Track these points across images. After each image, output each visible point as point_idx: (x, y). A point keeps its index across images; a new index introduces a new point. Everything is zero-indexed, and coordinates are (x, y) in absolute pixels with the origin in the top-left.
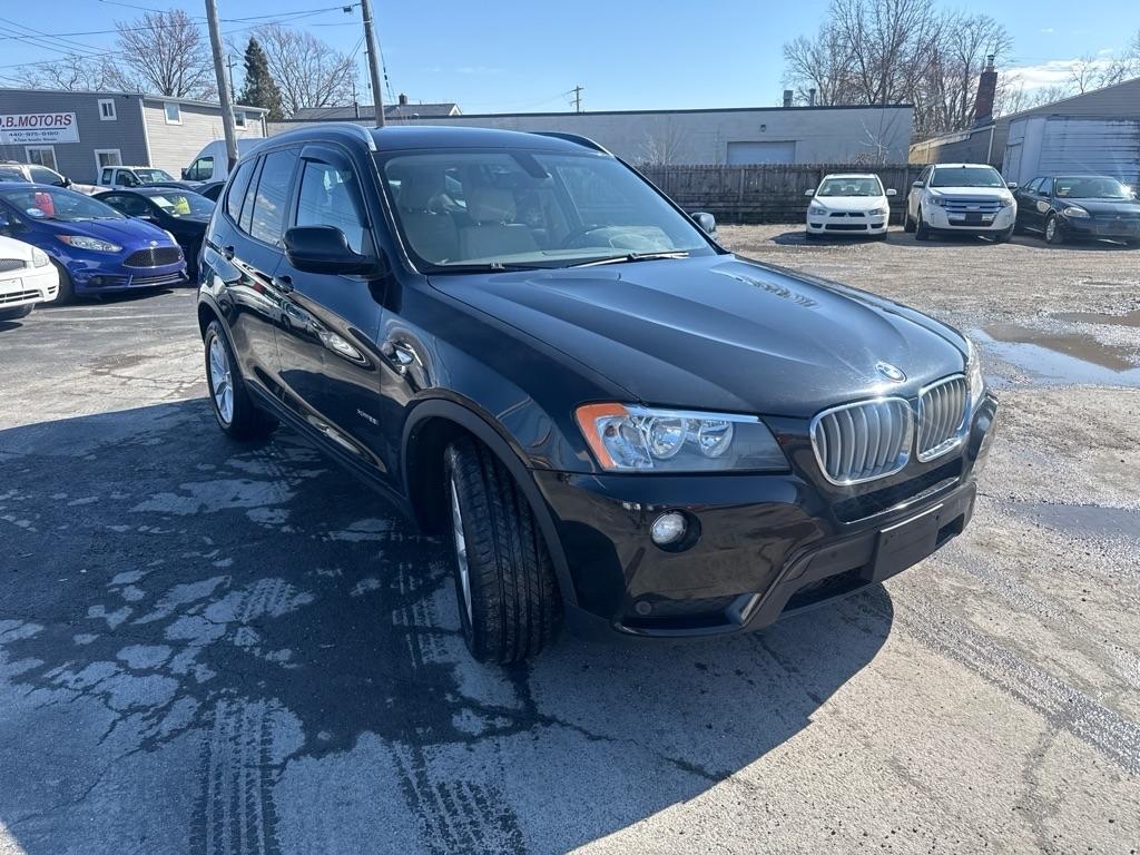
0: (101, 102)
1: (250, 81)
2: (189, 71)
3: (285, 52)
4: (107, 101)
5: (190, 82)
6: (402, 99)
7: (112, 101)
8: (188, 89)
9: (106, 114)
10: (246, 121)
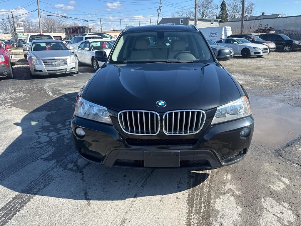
0: (181, 20)
1: (221, 12)
2: (209, 10)
3: (235, 3)
4: (182, 20)
5: (209, 13)
6: (263, 14)
7: (183, 19)
8: (208, 15)
9: (181, 23)
10: (214, 23)
